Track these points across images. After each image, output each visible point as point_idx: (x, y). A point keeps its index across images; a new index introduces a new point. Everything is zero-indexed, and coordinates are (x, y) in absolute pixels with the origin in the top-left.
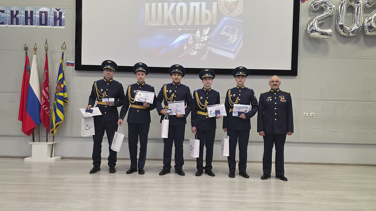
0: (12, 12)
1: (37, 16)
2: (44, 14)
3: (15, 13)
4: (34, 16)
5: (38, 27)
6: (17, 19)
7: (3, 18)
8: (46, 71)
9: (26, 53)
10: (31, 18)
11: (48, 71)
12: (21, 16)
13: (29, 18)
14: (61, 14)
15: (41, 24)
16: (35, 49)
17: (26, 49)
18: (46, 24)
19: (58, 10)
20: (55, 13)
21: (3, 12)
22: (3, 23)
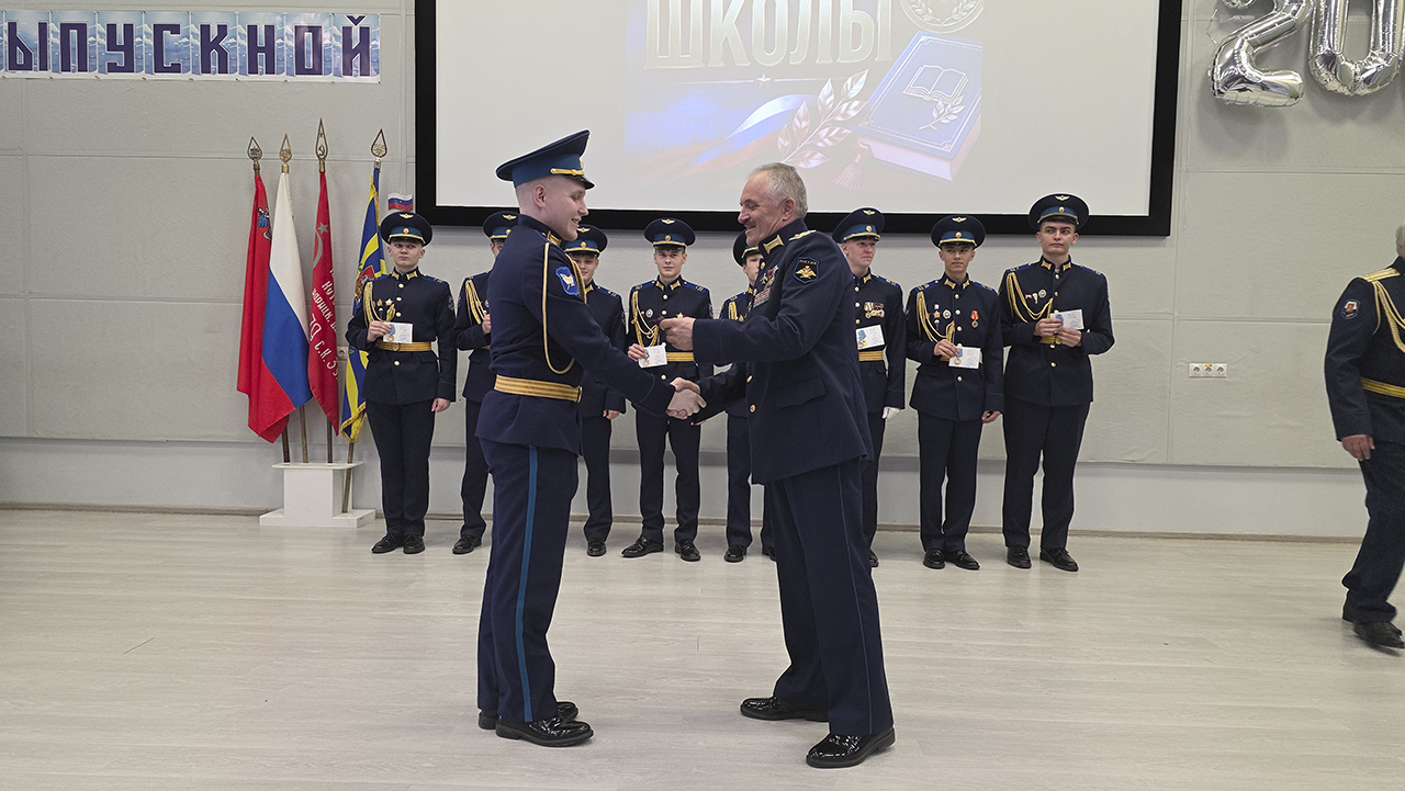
0: (205, 29)
1: (286, 43)
2: (308, 34)
3: (214, 33)
4: (277, 41)
5: (290, 79)
6: (223, 55)
7: (178, 50)
8: (323, 228)
9: (257, 169)
10: (269, 49)
11: (329, 228)
12: (237, 43)
13: (262, 49)
14: (365, 32)
15: (301, 70)
16: (286, 155)
17: (255, 154)
18: (316, 71)
19: (356, 22)
20: (347, 31)
21: (175, 29)
22: (176, 68)
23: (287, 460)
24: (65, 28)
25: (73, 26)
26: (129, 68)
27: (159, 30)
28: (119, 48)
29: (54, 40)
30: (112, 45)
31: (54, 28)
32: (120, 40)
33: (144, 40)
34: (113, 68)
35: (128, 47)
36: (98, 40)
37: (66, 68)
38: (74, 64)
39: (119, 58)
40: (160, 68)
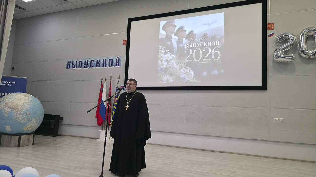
0: (97, 60)
1: (108, 62)
2: (111, 60)
3: (98, 61)
4: (107, 62)
5: (108, 67)
6: (99, 64)
7: (93, 64)
8: (110, 91)
9: (102, 82)
10: (106, 63)
12: (101, 62)
13: (104, 63)
14: (119, 59)
15: (110, 66)
16: (106, 79)
17: (102, 79)
18: (112, 66)
19: (118, 58)
20: (116, 59)
21: (93, 61)
22: (93, 67)
23: (102, 130)
24: (79, 62)
25: (80, 61)
26: (87, 67)
27: (91, 61)
28: (86, 64)
29: (78, 63)
30: (85, 64)
31: (78, 62)
32: (86, 63)
33: (89, 63)
34: (85, 67)
35: (87, 64)
36: (83, 63)
37: (79, 68)
38: (80, 67)
39: (86, 66)
40: (91, 67)
